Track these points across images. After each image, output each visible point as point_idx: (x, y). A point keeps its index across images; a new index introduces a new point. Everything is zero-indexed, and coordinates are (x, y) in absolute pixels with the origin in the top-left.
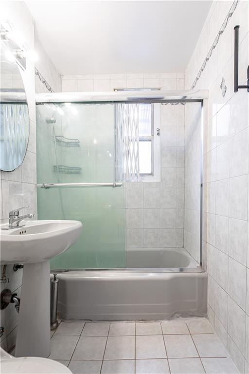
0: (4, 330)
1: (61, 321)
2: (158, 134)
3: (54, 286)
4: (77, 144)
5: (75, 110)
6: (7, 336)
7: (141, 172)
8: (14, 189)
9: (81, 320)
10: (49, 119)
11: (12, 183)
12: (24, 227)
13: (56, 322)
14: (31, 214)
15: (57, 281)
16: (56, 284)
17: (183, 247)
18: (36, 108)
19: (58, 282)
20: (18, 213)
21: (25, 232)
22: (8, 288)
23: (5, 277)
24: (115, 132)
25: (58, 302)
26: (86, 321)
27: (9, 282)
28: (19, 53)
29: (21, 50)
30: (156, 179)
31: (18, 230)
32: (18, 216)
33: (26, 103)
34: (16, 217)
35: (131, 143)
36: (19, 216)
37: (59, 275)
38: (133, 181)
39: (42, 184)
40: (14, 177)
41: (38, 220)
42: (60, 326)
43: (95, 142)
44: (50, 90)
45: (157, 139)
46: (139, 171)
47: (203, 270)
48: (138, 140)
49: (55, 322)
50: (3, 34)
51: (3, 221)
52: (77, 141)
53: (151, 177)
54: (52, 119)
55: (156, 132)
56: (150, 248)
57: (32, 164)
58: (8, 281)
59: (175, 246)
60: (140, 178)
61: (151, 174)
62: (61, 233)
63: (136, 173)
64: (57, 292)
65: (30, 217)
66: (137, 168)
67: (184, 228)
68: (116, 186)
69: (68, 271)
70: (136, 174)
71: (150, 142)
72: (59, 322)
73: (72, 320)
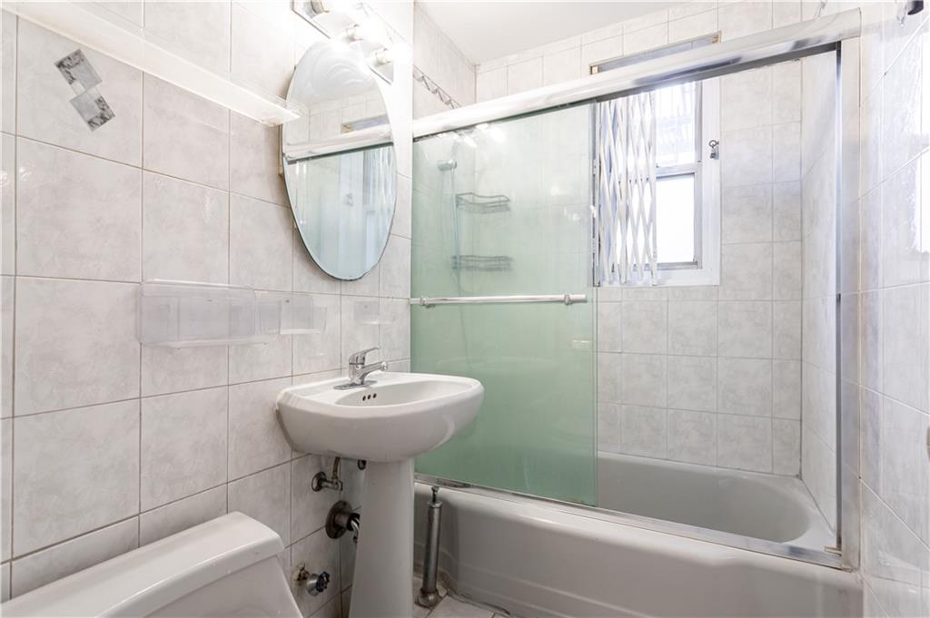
0: (330, 579)
1: (447, 594)
2: (714, 156)
3: (433, 512)
4: (501, 205)
5: (499, 133)
6: (341, 592)
7: (660, 260)
8: (364, 310)
9: (486, 604)
10: (444, 163)
11: (360, 299)
12: (374, 386)
13: (436, 591)
14: (384, 363)
15: (438, 505)
16: (436, 511)
17: (799, 476)
18: (414, 147)
19: (440, 508)
20: (364, 359)
21: (375, 396)
22: (347, 500)
23: (337, 478)
24: (594, 167)
25: (441, 549)
26: (498, 612)
27: (342, 489)
28: (379, 56)
29: (382, 49)
30: (708, 276)
31: (360, 392)
32: (363, 364)
33: (391, 144)
34: (360, 366)
35: (636, 186)
36: (366, 364)
37: (442, 491)
38: (640, 284)
39: (419, 299)
40: (363, 288)
41: (412, 372)
42: (442, 603)
43: (555, 191)
44: (448, 103)
45: (711, 169)
46: (655, 256)
47: (848, 563)
48: (653, 178)
49: (433, 593)
50: (350, 33)
51: (340, 372)
52: (502, 199)
53: (693, 272)
54: (450, 162)
55: (708, 150)
56: (684, 463)
57: (401, 260)
58: (340, 488)
59: (769, 470)
60: (659, 274)
61: (695, 263)
62: (434, 406)
63: (647, 262)
64: (439, 529)
65: (382, 368)
66: (651, 251)
67: (801, 421)
68: (572, 302)
69: (466, 486)
70: (647, 265)
71: (690, 180)
72: (442, 593)
73: (468, 598)
